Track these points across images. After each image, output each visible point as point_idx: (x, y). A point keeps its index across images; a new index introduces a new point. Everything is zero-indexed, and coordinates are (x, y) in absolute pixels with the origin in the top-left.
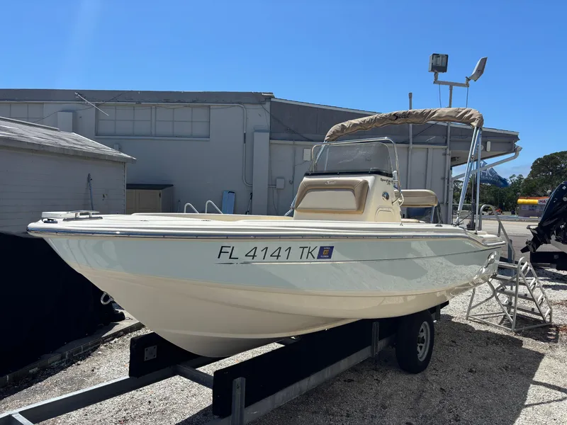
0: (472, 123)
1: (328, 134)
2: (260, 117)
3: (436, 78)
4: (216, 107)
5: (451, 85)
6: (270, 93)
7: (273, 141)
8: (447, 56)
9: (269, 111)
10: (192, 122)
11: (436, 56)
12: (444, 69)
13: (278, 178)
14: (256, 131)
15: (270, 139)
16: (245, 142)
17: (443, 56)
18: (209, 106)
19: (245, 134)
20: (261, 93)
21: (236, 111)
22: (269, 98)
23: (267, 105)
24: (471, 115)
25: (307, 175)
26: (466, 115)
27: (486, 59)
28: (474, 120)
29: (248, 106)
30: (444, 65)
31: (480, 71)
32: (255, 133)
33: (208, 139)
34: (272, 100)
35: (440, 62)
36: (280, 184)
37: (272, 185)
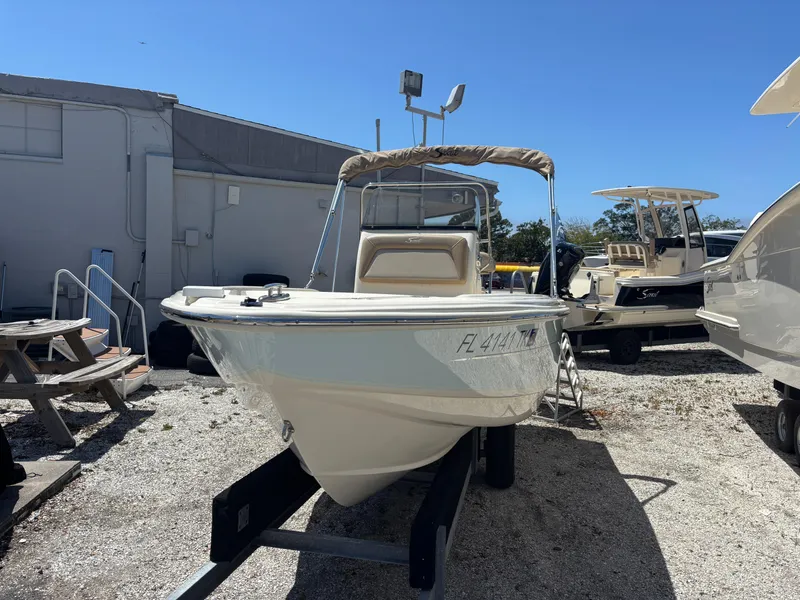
0: (543, 169)
1: (342, 169)
2: (156, 132)
3: (409, 103)
4: (75, 107)
5: (426, 114)
6: (172, 96)
7: (178, 172)
8: (421, 76)
9: (170, 123)
10: (26, 128)
11: (408, 73)
12: (418, 92)
13: (189, 229)
14: (151, 153)
15: (174, 167)
16: (129, 169)
17: (416, 75)
18: (61, 105)
19: (129, 157)
20: (155, 94)
21: (112, 117)
22: (171, 102)
23: (168, 114)
24: (540, 159)
25: (367, 228)
26: (533, 159)
27: (464, 86)
28: (544, 165)
29: (130, 111)
30: (418, 87)
31: (458, 100)
32: (148, 157)
33: (60, 160)
34: (175, 106)
35: (412, 82)
36: (192, 238)
37: (180, 239)
